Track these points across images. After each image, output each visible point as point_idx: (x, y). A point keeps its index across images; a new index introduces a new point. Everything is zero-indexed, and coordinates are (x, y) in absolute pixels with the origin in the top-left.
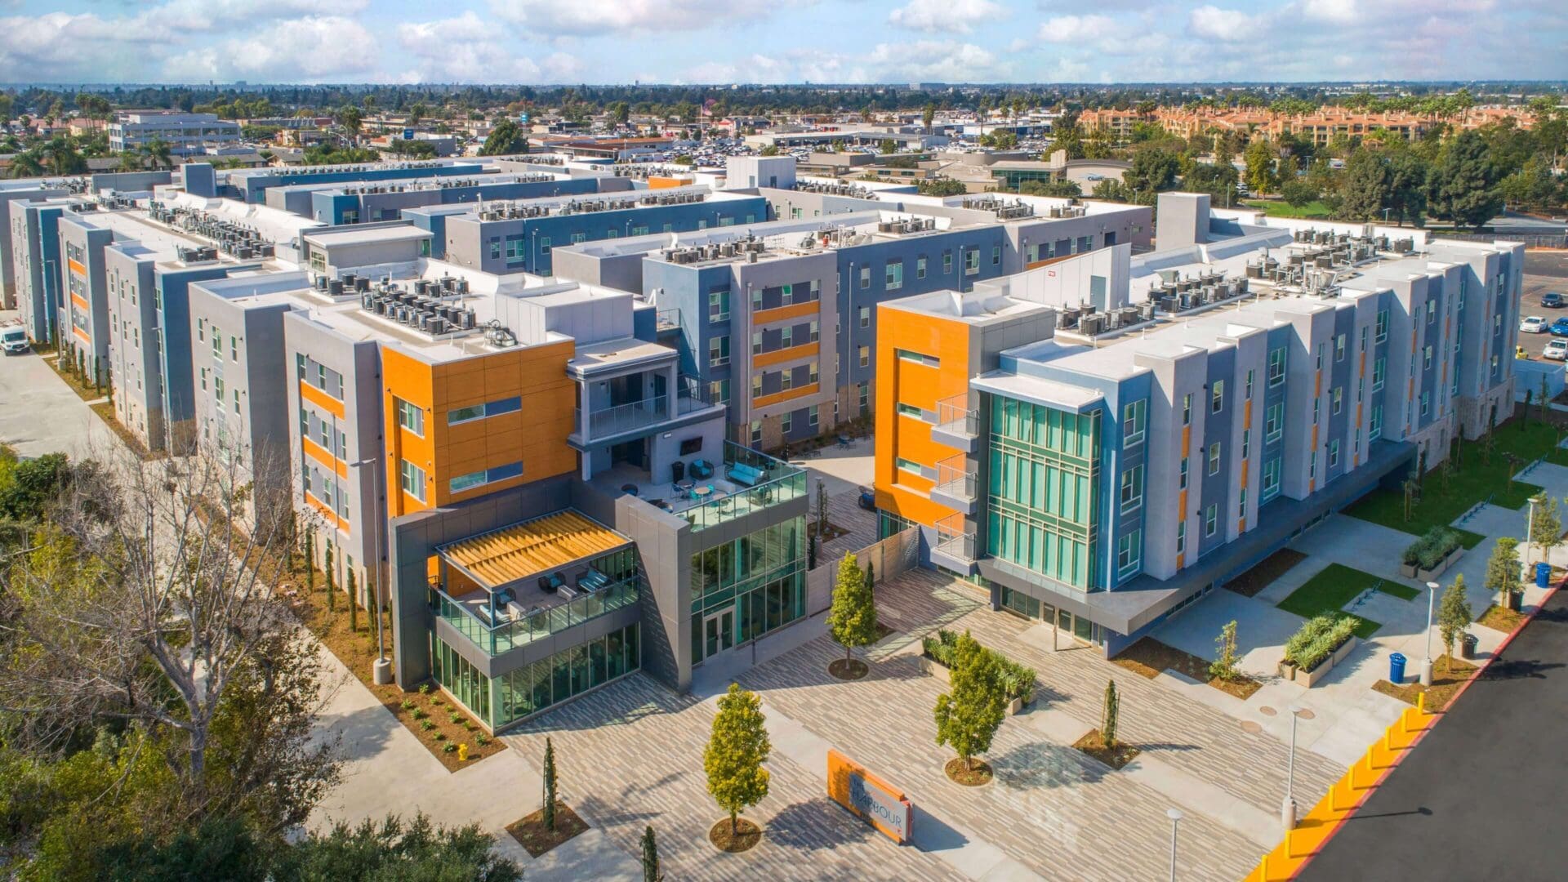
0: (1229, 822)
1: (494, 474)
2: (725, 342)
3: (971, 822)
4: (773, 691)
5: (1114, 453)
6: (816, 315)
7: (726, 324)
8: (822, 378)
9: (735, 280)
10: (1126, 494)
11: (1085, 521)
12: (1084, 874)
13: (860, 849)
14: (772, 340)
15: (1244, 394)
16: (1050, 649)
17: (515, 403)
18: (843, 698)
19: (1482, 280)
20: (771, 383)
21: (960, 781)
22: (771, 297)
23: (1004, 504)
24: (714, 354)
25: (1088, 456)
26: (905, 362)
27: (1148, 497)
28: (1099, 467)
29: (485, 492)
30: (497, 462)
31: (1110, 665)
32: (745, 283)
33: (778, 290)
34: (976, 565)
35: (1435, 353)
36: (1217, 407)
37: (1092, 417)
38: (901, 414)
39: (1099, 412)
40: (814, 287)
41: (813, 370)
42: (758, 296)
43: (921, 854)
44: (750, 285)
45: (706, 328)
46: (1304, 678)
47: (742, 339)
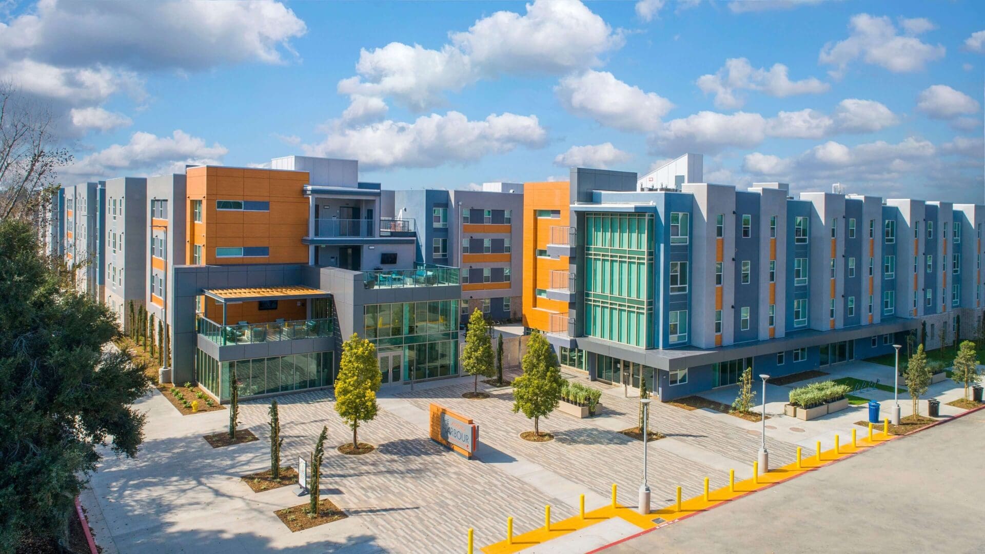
0: (718, 467)
1: (248, 251)
2: (445, 242)
3: (526, 455)
4: (418, 399)
5: (662, 246)
6: (509, 234)
7: (445, 231)
8: (512, 278)
9: (450, 201)
10: (674, 280)
11: (644, 297)
12: (599, 480)
13: (440, 459)
14: (476, 246)
15: (769, 232)
16: (623, 396)
17: (265, 205)
18: (464, 406)
19: (973, 226)
20: (475, 276)
21: (529, 440)
22: (476, 216)
23: (595, 296)
24: (437, 250)
25: (644, 248)
26: (541, 219)
27: (693, 287)
28: (653, 255)
29: (240, 262)
30: (251, 244)
31: (663, 404)
32: (457, 202)
33: (481, 211)
34: (575, 341)
35: (935, 262)
36: (746, 233)
37: (647, 218)
38: (539, 257)
39: (652, 216)
40: (507, 215)
41: (507, 272)
42: (467, 213)
43: (483, 464)
44: (460, 203)
45: (431, 232)
46: (802, 413)
47: (455, 240)
